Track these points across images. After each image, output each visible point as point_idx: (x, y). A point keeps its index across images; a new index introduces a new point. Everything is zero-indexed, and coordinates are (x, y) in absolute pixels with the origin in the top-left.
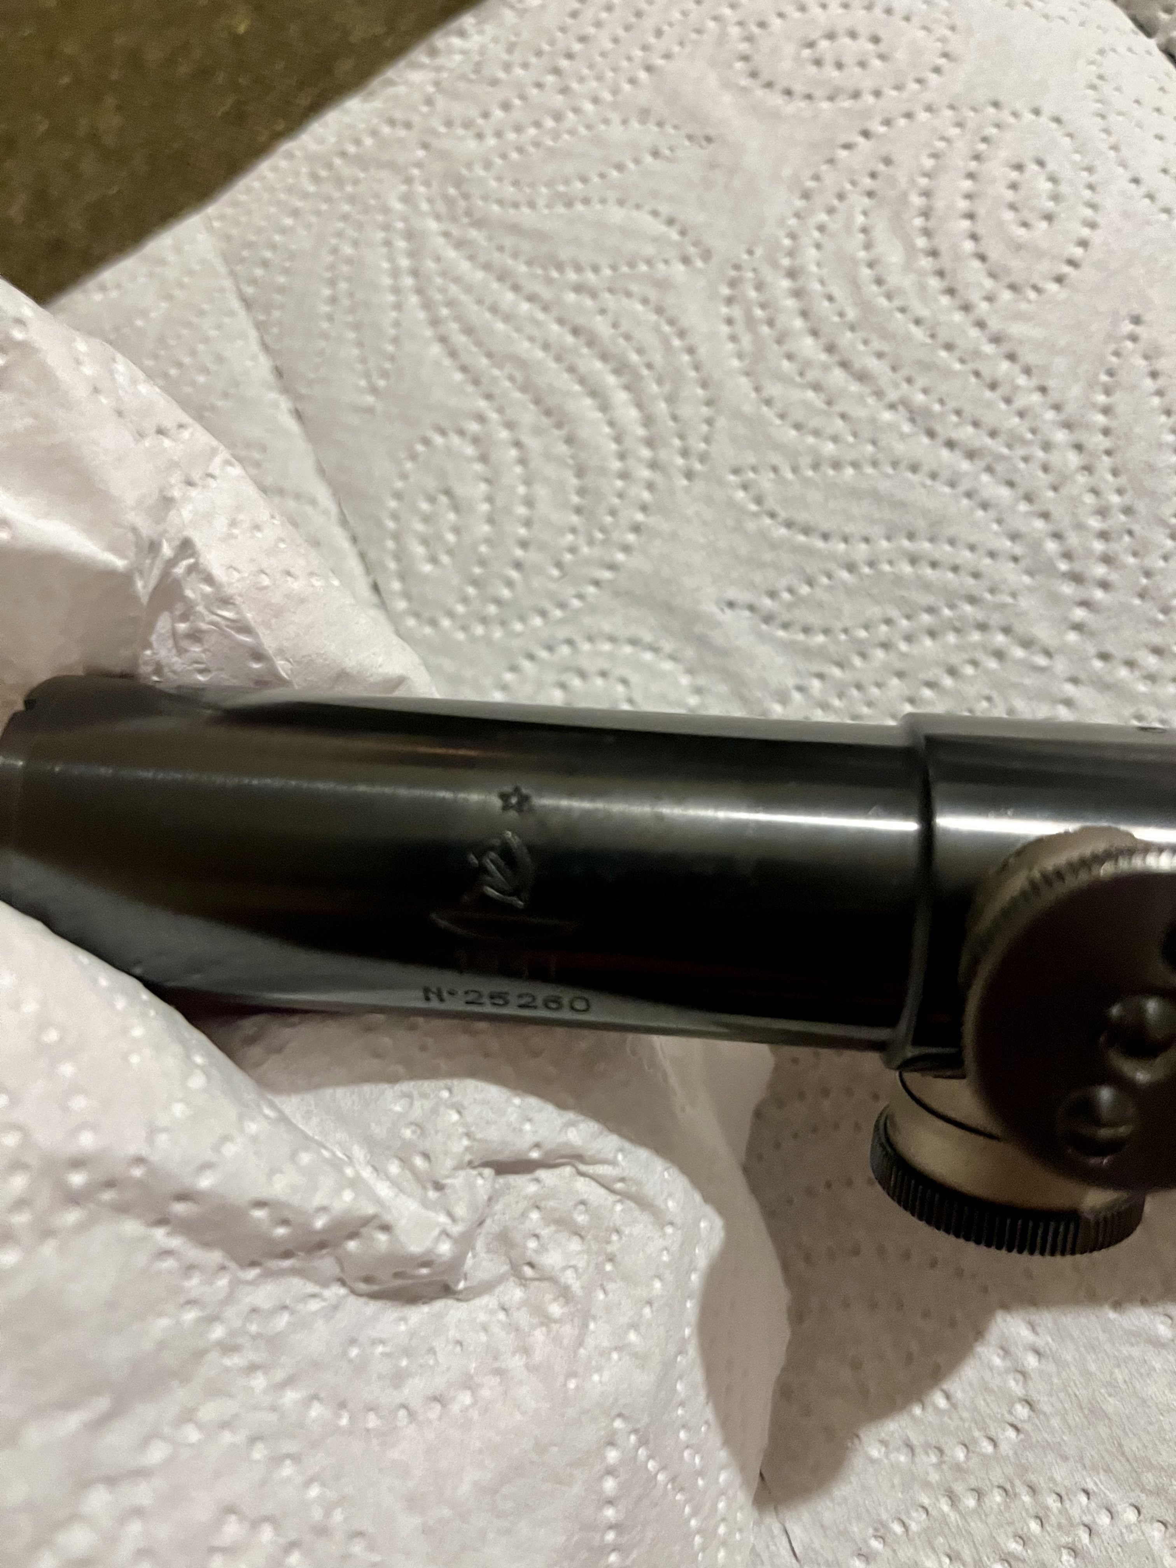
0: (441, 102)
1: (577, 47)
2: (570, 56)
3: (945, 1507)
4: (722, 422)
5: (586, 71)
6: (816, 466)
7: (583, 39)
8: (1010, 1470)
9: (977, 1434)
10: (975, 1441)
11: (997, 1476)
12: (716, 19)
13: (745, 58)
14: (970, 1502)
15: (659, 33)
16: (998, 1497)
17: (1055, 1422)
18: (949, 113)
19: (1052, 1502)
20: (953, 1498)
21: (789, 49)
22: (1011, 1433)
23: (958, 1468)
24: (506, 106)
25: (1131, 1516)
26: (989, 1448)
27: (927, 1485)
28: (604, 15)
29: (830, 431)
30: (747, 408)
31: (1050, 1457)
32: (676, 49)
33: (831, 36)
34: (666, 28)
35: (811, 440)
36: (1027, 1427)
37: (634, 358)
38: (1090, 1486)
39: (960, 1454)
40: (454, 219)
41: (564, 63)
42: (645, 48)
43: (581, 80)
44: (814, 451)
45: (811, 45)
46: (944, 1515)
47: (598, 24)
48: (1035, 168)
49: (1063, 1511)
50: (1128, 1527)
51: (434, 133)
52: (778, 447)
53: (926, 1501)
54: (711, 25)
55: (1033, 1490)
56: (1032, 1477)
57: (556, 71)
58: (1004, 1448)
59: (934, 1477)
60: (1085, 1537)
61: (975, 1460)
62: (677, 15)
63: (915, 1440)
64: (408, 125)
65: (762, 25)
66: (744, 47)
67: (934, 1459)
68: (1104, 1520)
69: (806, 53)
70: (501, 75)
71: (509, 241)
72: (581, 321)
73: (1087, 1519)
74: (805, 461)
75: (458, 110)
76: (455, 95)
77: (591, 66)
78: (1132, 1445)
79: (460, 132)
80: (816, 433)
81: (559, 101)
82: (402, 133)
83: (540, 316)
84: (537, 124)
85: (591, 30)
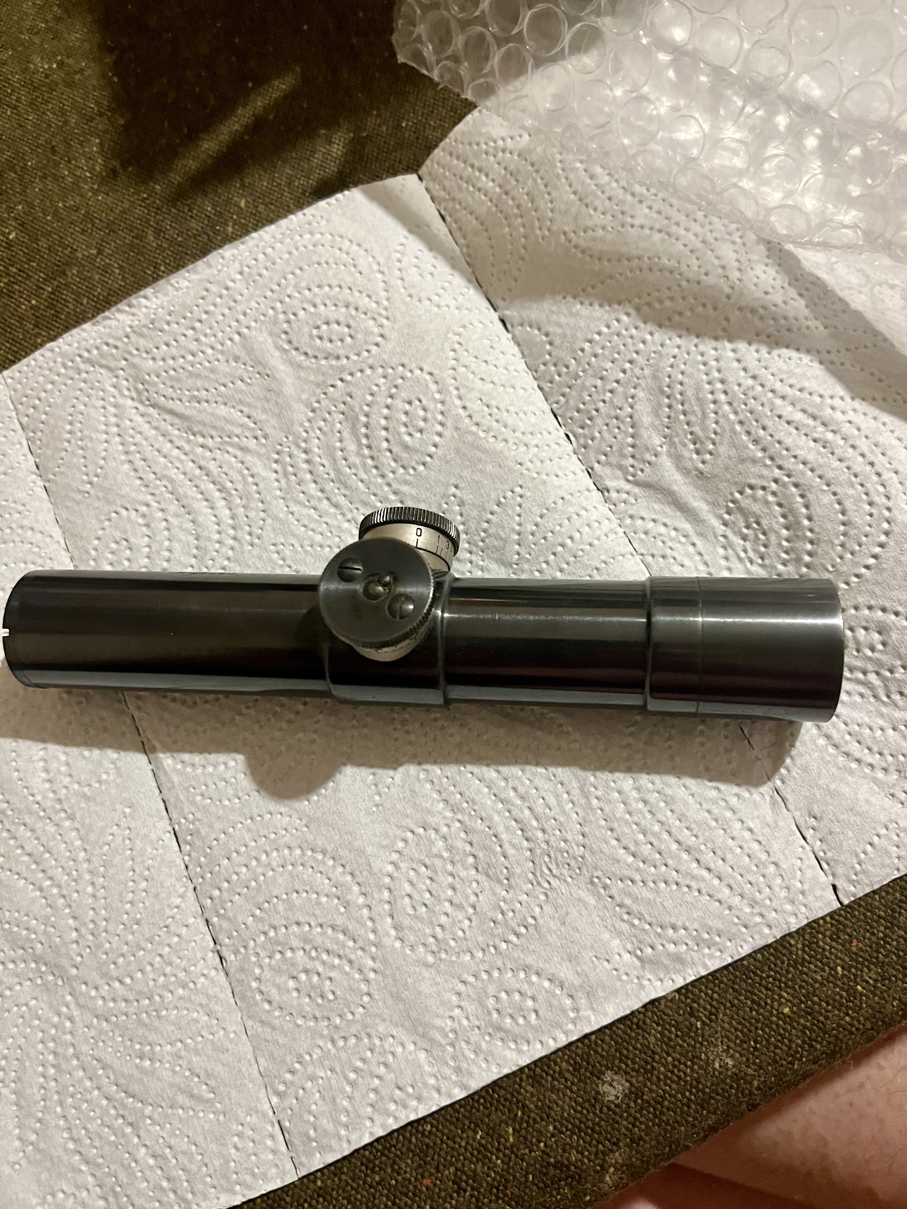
0: (133, 337)
1: (204, 317)
2: (200, 321)
3: (330, 1046)
4: (269, 521)
5: (208, 331)
6: (312, 546)
7: (206, 312)
8: (359, 1028)
9: (345, 1010)
10: (345, 1014)
11: (353, 1030)
12: (273, 308)
13: (286, 333)
14: (341, 1043)
15: (245, 314)
16: (353, 1040)
17: (381, 1004)
18: (380, 370)
19: (377, 1042)
20: (333, 1041)
21: (306, 330)
22: (361, 1010)
23: (336, 1027)
24: (167, 345)
25: (412, 1047)
26: (350, 1017)
27: (322, 1036)
28: (218, 300)
29: (320, 530)
30: (281, 515)
31: (378, 1021)
32: (253, 324)
33: (327, 323)
34: (248, 311)
35: (311, 533)
36: (368, 1006)
37: (229, 485)
38: (395, 1033)
39: (338, 1021)
40: (141, 402)
41: (198, 325)
42: (237, 321)
43: (206, 335)
44: (311, 539)
45: (318, 327)
46: (329, 1050)
47: (215, 305)
48: (417, 403)
49: (382, 1046)
50: (410, 1053)
51: (130, 353)
52: (293, 535)
53: (321, 1043)
54: (271, 312)
55: (369, 1036)
56: (369, 1030)
57: (193, 328)
58: (358, 1016)
59: (326, 1032)
60: (390, 1058)
61: (344, 1022)
62: (254, 304)
63: (318, 1014)
64: (116, 347)
65: (295, 314)
66: (285, 326)
67: (326, 1023)
68: (400, 1050)
69: (315, 332)
70: (166, 327)
71: (167, 417)
72: (202, 463)
73: (392, 1049)
74: (306, 543)
75: (142, 342)
76: (141, 335)
77: (211, 328)
78: (413, 1014)
79: (145, 355)
80: (313, 530)
81: (194, 346)
82: (114, 351)
83: (183, 457)
84: (183, 357)
85: (212, 308)
